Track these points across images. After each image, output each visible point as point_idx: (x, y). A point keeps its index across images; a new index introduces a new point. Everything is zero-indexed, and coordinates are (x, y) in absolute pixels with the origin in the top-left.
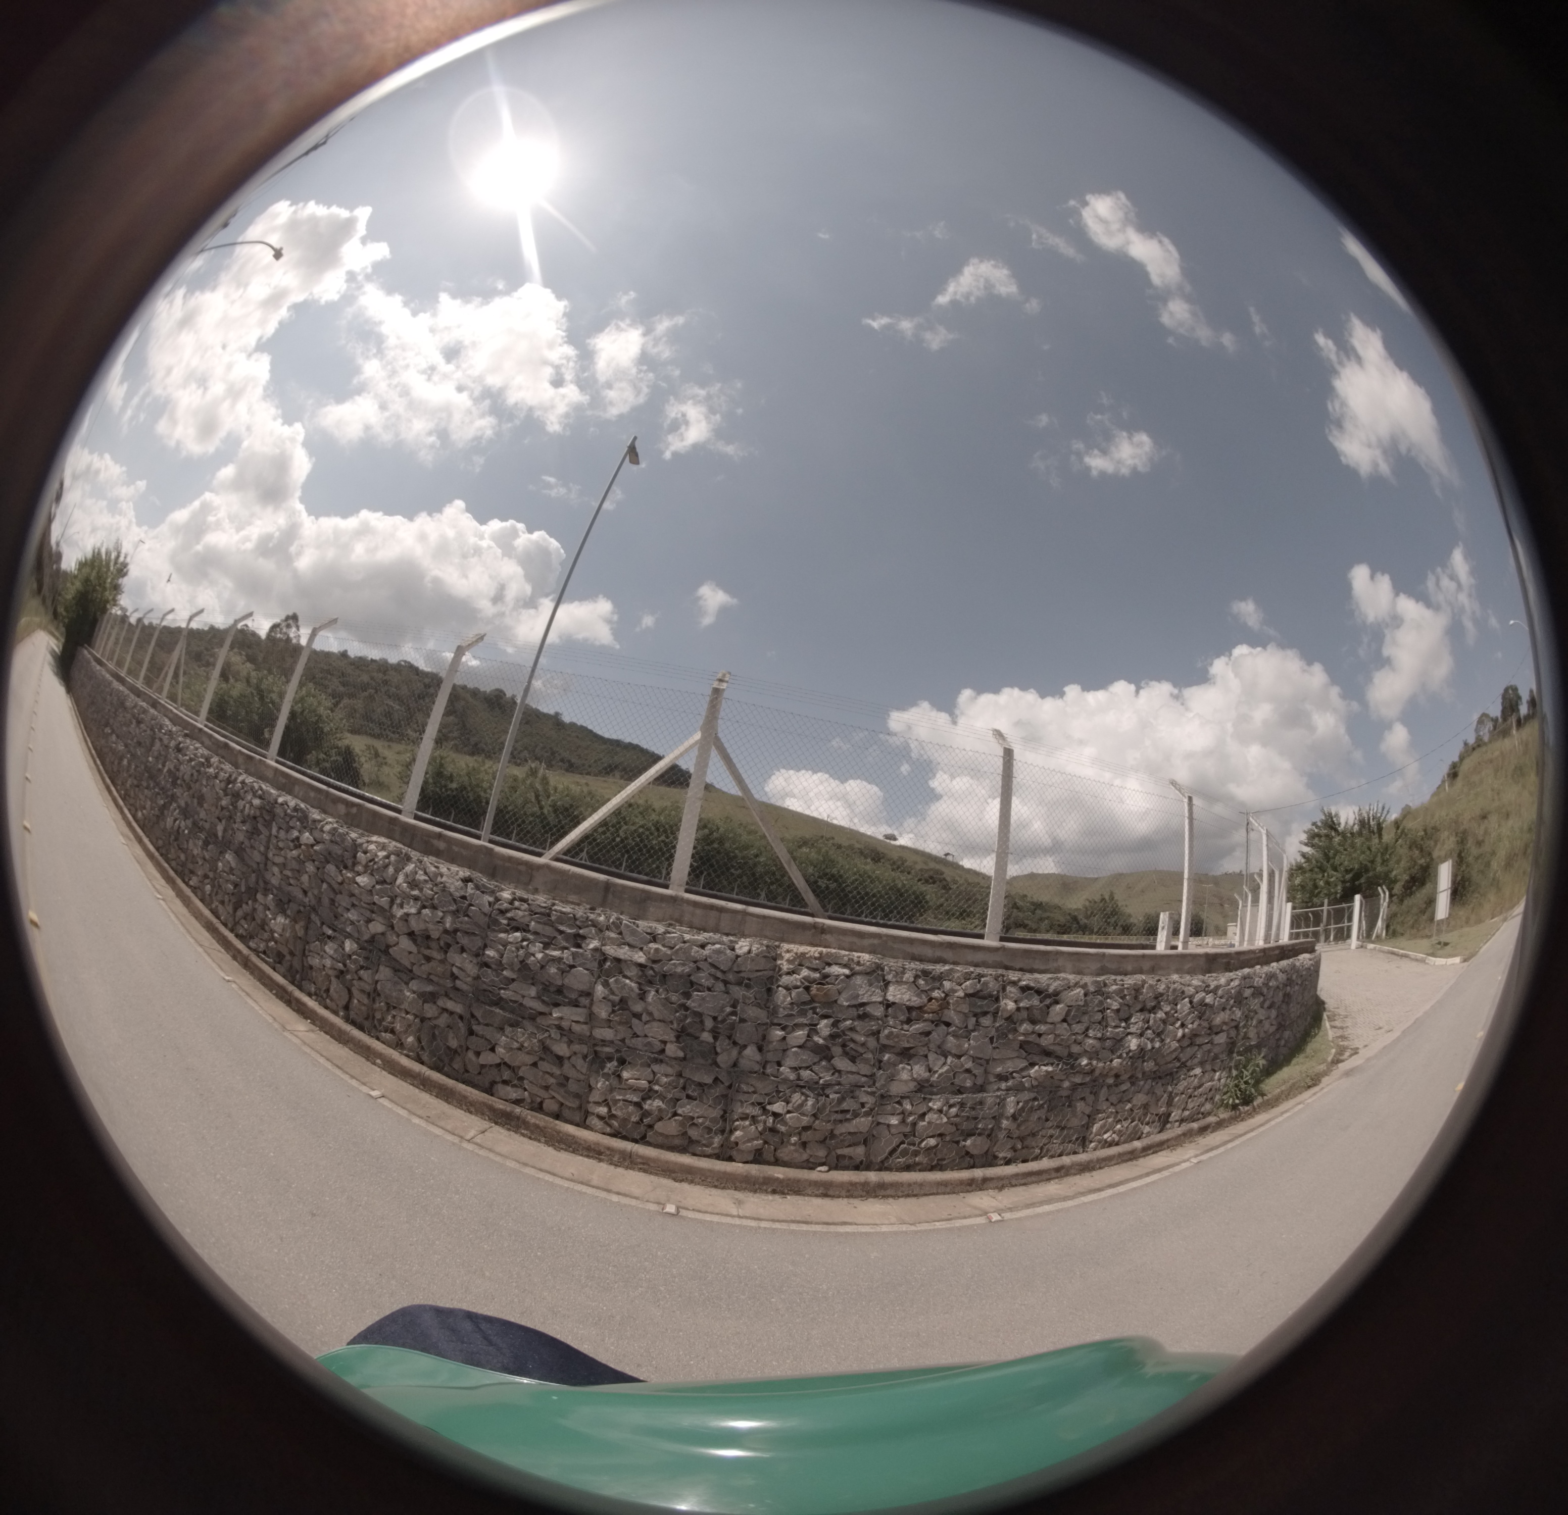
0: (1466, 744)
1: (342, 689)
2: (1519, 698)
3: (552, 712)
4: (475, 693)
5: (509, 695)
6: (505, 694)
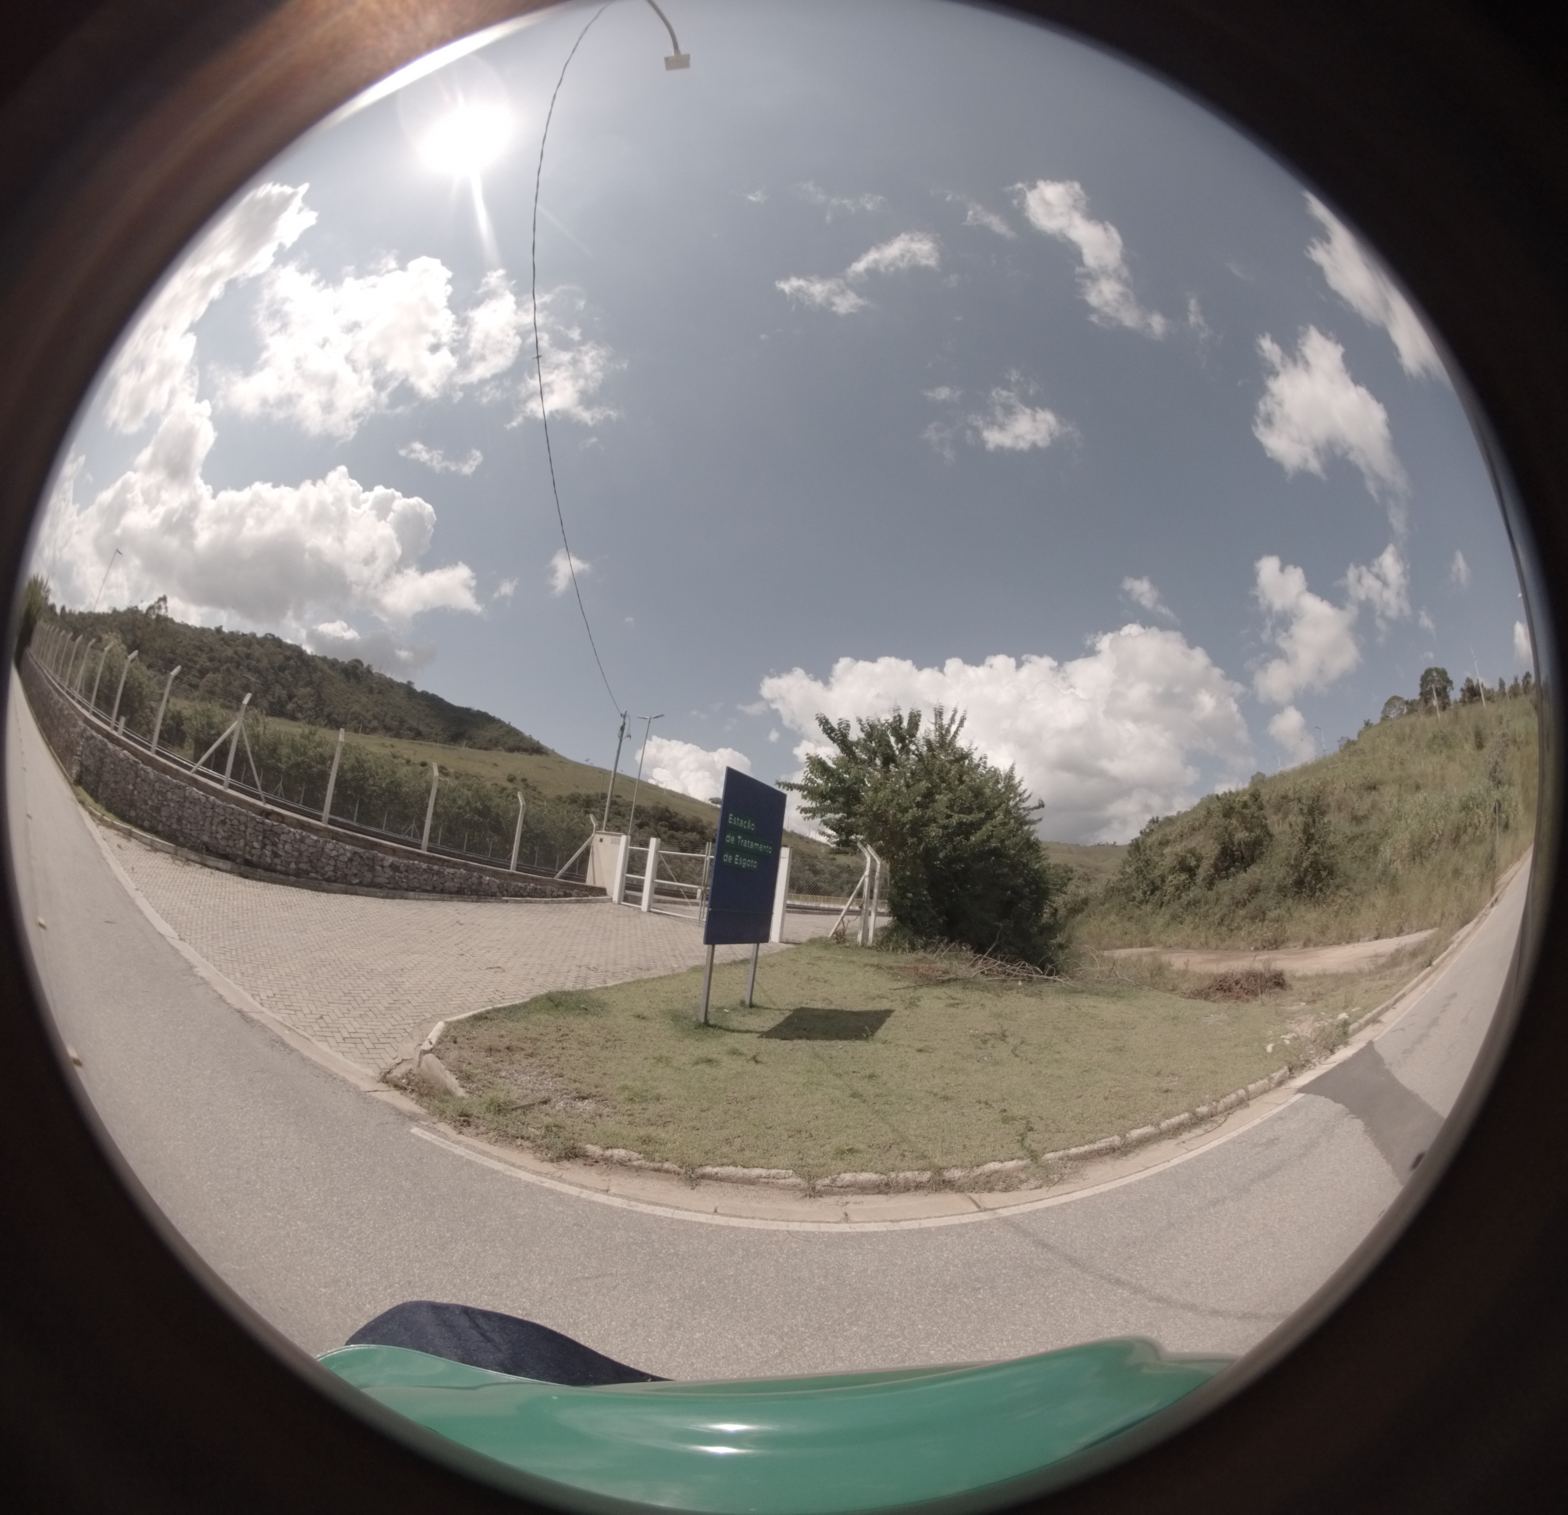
0: (1368, 723)
1: (208, 664)
2: (1450, 683)
3: (405, 681)
4: (334, 664)
5: (365, 665)
6: (362, 665)
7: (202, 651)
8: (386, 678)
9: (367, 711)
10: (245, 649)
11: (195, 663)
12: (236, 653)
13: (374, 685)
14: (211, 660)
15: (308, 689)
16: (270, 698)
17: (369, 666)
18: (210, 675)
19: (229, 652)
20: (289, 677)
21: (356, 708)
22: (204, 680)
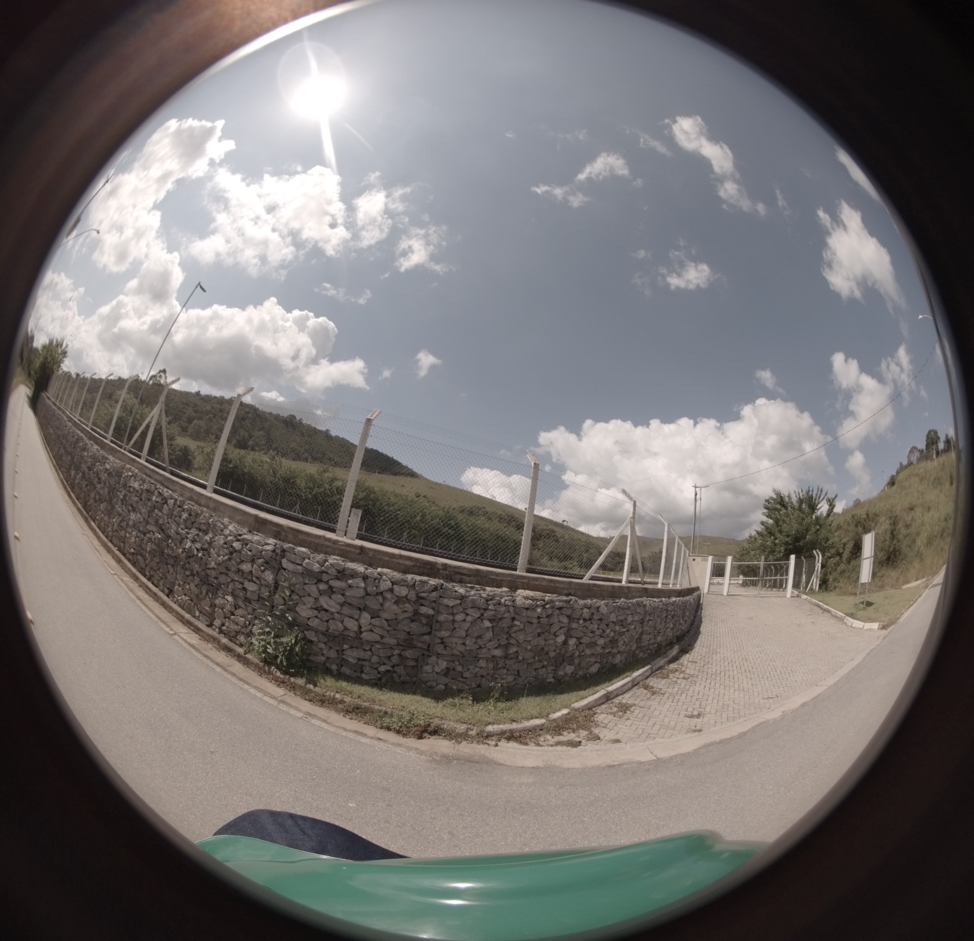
0: (901, 464)
1: (194, 414)
2: (939, 438)
3: (324, 429)
4: (277, 417)
5: (298, 418)
6: (295, 418)
7: (189, 406)
8: (312, 427)
9: (301, 447)
10: (218, 406)
11: (184, 413)
12: (213, 408)
13: (304, 431)
14: (195, 412)
15: (262, 432)
16: (238, 437)
17: (301, 420)
18: (195, 421)
19: (209, 408)
20: (248, 424)
21: (293, 445)
22: (192, 424)
